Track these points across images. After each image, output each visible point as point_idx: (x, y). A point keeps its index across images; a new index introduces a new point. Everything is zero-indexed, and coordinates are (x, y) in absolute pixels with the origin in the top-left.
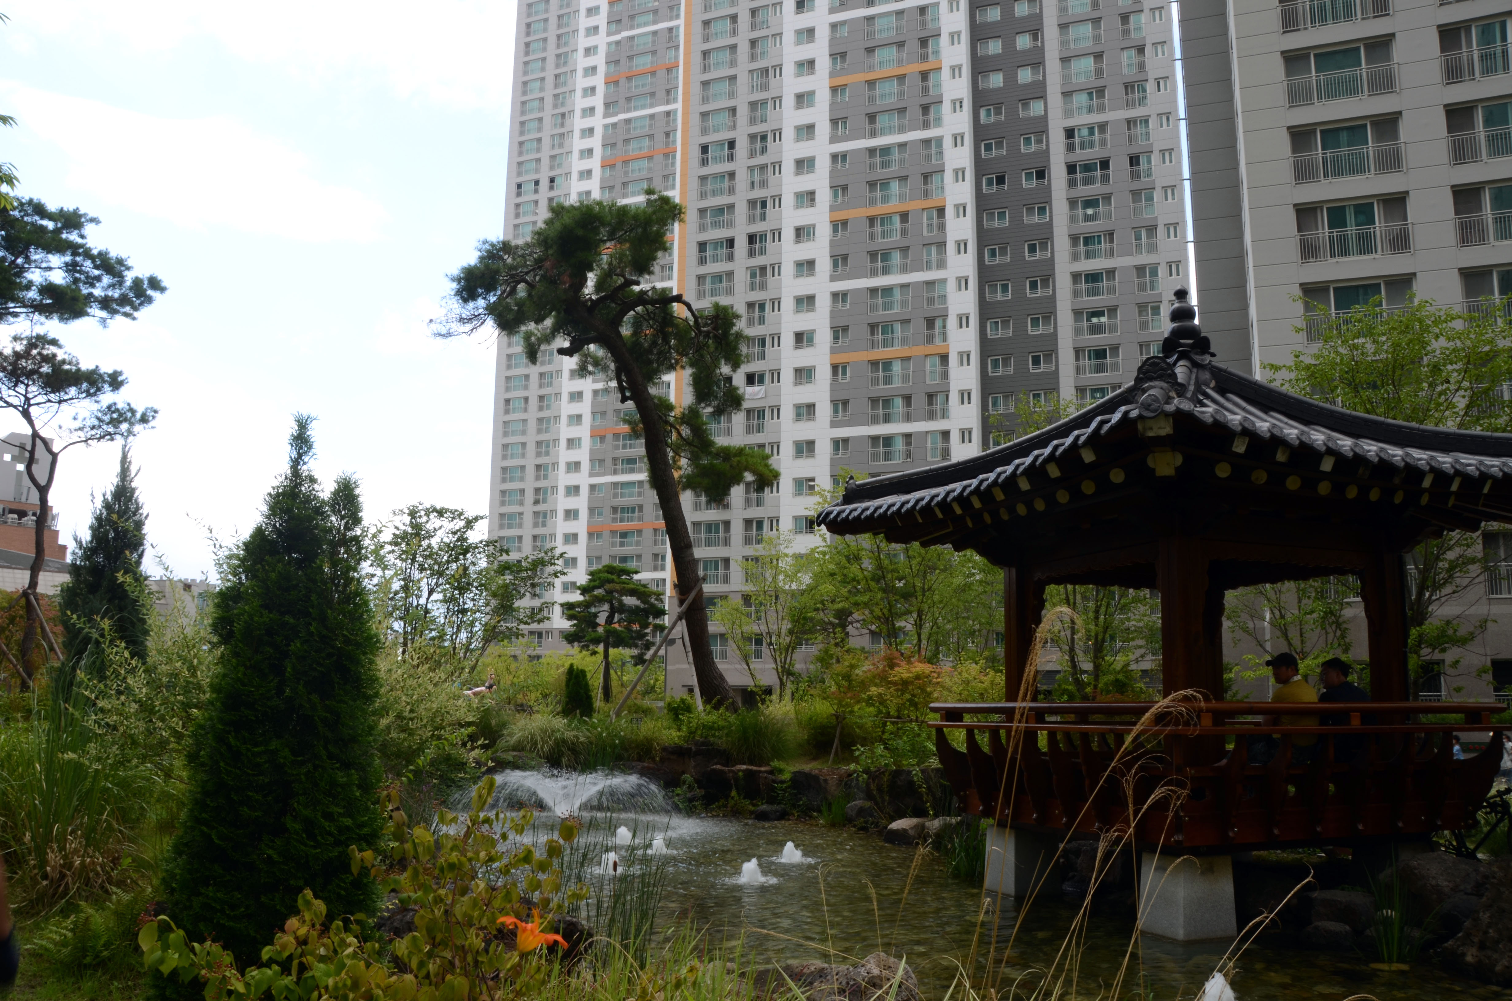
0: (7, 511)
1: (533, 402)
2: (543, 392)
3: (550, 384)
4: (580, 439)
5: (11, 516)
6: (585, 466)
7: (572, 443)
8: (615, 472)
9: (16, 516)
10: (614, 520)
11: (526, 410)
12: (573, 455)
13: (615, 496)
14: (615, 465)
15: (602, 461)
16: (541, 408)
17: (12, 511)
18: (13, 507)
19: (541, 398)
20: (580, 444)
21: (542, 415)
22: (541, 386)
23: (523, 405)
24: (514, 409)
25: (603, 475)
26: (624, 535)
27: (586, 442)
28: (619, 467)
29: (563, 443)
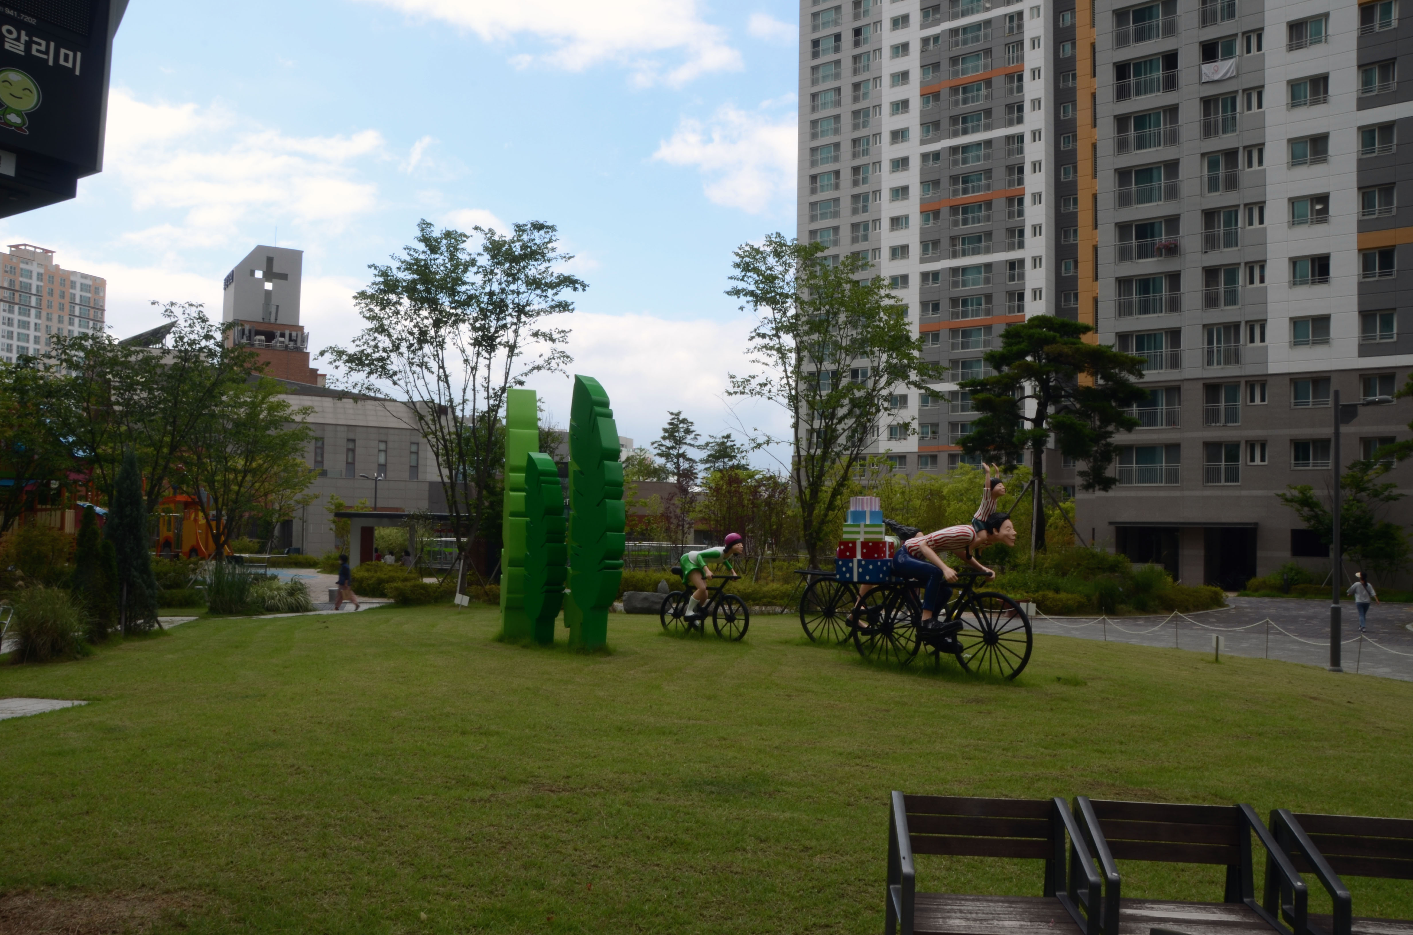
0: (253, 333)
1: (846, 176)
2: (857, 162)
3: (866, 152)
4: (907, 217)
5: (258, 337)
6: (915, 250)
7: (898, 222)
8: (954, 255)
9: (263, 338)
10: (955, 315)
11: (837, 187)
12: (899, 238)
13: (955, 284)
14: (954, 245)
15: (936, 243)
16: (856, 183)
17: (258, 333)
18: (261, 329)
19: (856, 170)
20: (907, 223)
21: (857, 190)
22: (855, 155)
23: (833, 181)
24: (822, 186)
25: (938, 259)
26: (966, 333)
27: (916, 220)
28: (959, 247)
29: (885, 224)
